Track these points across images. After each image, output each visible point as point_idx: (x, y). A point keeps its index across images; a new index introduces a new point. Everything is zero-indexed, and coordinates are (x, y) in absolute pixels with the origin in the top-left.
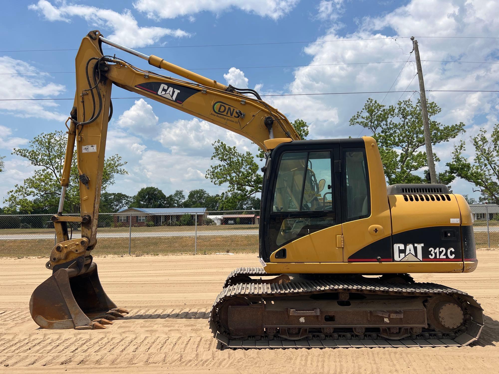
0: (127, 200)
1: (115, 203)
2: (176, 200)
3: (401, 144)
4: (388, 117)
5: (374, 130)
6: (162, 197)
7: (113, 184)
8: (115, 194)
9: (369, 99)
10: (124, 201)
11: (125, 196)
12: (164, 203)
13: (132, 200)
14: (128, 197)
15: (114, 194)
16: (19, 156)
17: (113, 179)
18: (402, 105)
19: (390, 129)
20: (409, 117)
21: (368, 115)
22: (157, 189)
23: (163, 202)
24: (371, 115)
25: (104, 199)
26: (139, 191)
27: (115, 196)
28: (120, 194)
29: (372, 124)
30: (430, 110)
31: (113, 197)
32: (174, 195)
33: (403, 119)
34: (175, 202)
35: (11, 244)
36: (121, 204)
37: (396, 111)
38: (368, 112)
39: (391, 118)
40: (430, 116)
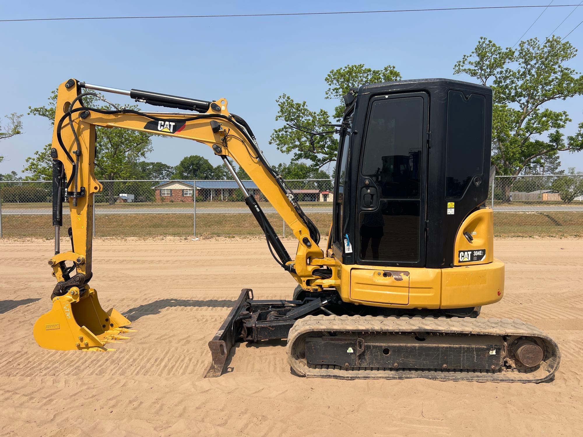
0: (168, 171)
1: (154, 174)
2: (226, 172)
3: (518, 99)
4: (504, 63)
5: (484, 80)
6: (208, 167)
7: (151, 151)
8: (154, 163)
9: (481, 38)
10: (164, 172)
11: (165, 166)
12: (211, 175)
13: (174, 171)
14: (169, 167)
15: (152, 163)
16: (37, 115)
17: (150, 146)
18: (526, 46)
19: (506, 78)
20: (533, 62)
21: (478, 59)
22: (203, 158)
23: (209, 174)
24: (482, 59)
25: (141, 169)
26: (182, 160)
27: (153, 167)
28: (160, 163)
29: (483, 72)
30: (562, 53)
31: (151, 167)
32: (223, 165)
33: (524, 65)
34: (224, 174)
35: (37, 220)
36: (161, 176)
37: (517, 54)
38: (478, 56)
39: (509, 62)
40: (562, 61)
